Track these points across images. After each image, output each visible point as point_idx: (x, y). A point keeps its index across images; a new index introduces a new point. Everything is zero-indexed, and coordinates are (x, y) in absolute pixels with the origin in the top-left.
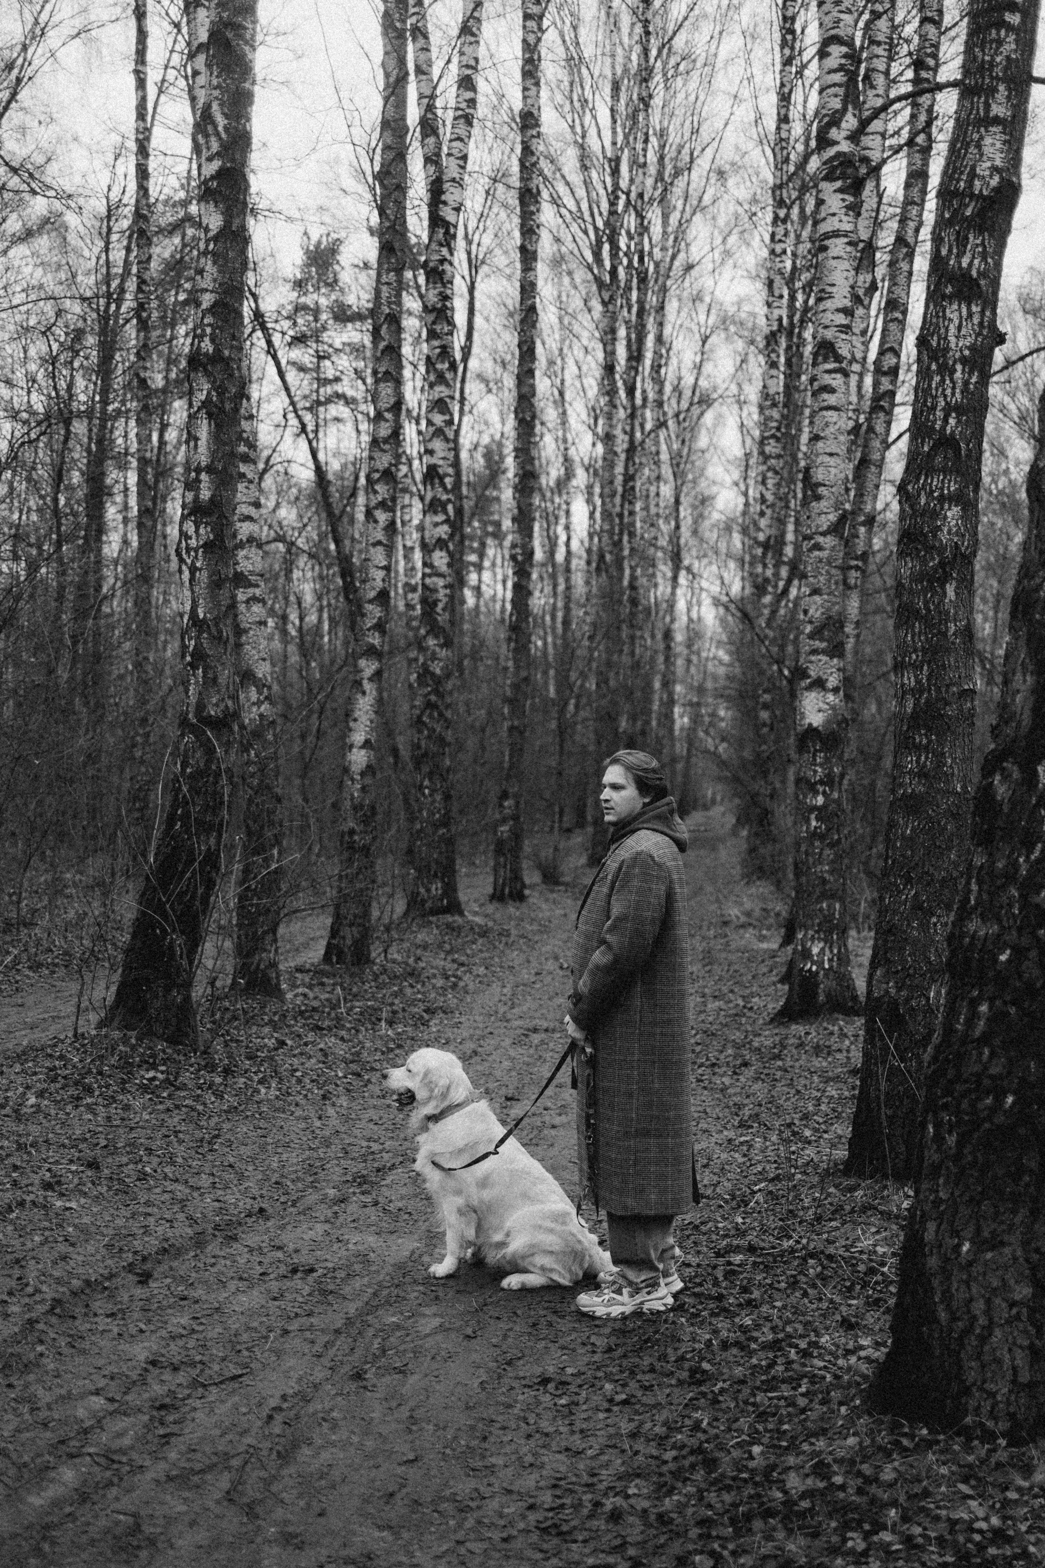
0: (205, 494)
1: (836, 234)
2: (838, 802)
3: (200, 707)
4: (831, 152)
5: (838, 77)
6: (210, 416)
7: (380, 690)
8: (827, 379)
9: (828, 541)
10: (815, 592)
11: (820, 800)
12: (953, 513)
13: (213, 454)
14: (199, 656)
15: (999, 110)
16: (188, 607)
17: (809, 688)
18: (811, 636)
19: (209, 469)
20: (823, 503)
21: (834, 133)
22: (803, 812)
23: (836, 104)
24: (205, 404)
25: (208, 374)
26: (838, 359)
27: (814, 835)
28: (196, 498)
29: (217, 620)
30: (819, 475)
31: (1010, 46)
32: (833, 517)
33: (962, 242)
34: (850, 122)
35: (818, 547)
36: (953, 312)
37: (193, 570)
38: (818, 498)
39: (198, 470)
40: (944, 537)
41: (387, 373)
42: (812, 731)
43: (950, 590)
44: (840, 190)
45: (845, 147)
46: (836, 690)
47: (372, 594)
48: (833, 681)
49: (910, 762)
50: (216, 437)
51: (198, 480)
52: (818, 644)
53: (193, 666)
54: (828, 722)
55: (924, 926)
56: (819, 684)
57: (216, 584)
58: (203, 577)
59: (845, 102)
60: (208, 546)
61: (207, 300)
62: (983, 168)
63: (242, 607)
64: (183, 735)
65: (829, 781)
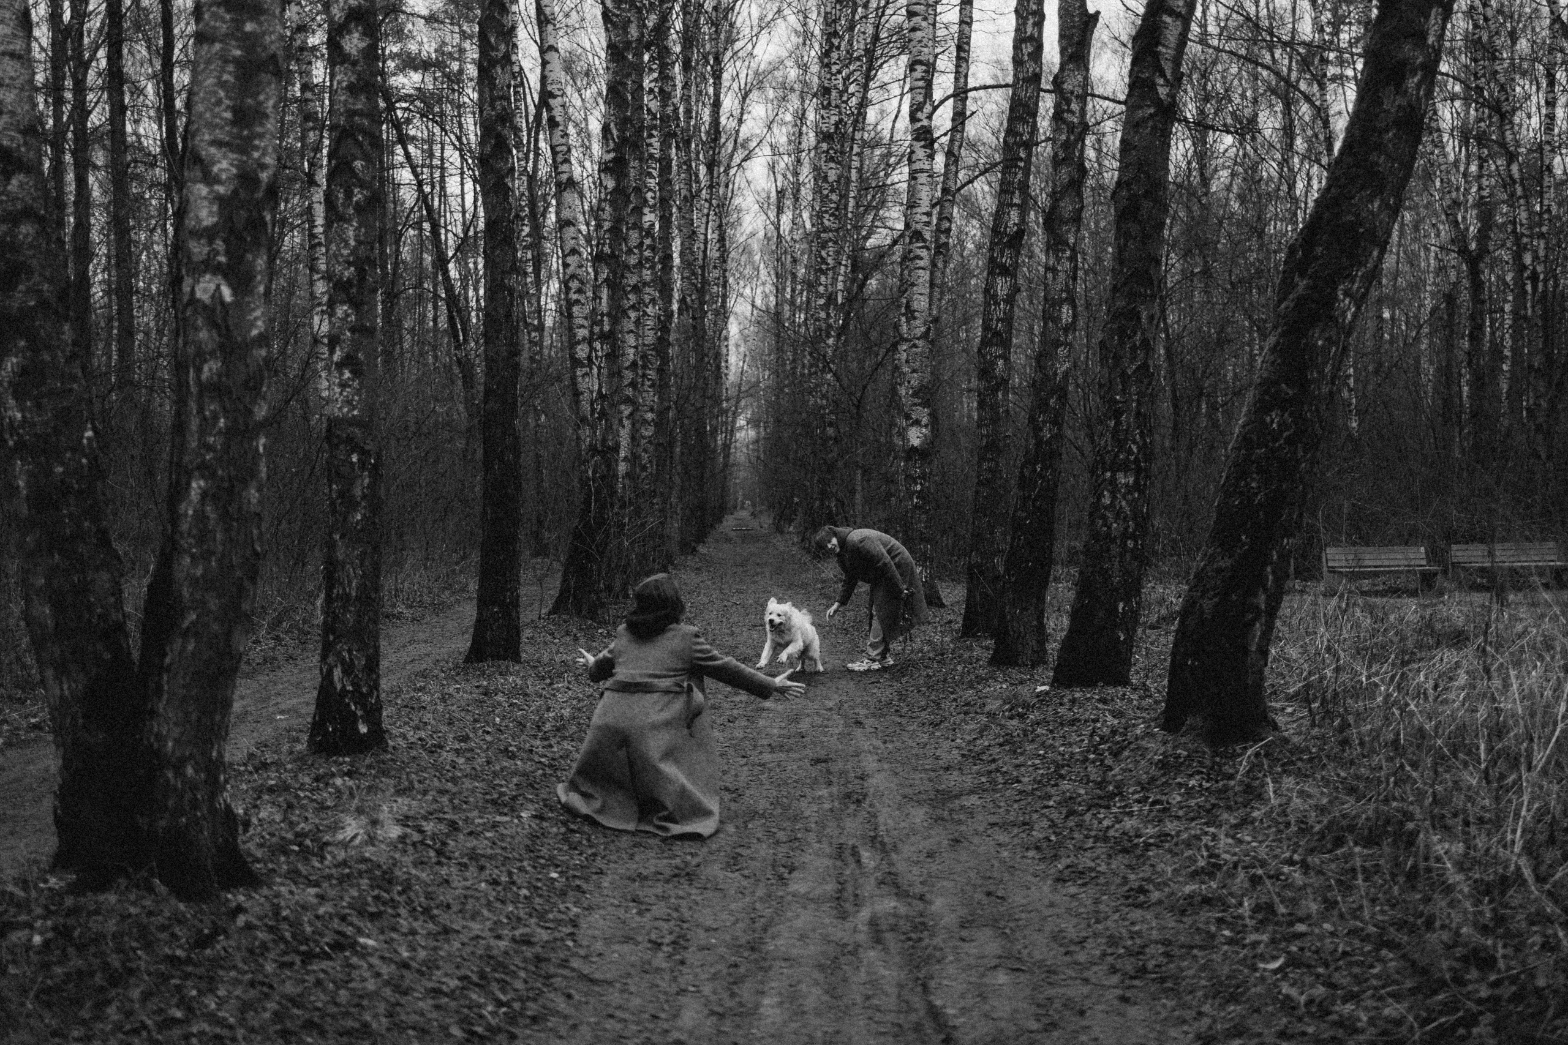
0: (607, 328)
1: (922, 171)
2: (928, 488)
3: (604, 440)
4: (919, 125)
5: (921, 83)
6: (609, 287)
7: (633, 425)
8: (919, 252)
9: (920, 343)
10: (914, 371)
11: (919, 488)
12: (1000, 363)
13: (610, 306)
14: (603, 414)
15: (1016, 201)
16: (596, 387)
17: (912, 425)
18: (912, 396)
19: (609, 315)
20: (918, 322)
21: (919, 115)
22: (911, 494)
23: (920, 98)
24: (606, 280)
25: (606, 264)
26: (924, 241)
27: (916, 507)
28: (601, 330)
29: (612, 394)
30: (915, 305)
31: (1020, 175)
32: (923, 329)
33: (1002, 252)
34: (928, 108)
35: (915, 346)
36: (1000, 281)
37: (599, 368)
38: (915, 318)
39: (602, 315)
40: (997, 372)
41: (635, 224)
42: (913, 449)
43: (1000, 394)
44: (923, 147)
45: (925, 123)
46: (926, 426)
47: (627, 364)
48: (925, 421)
49: (985, 466)
50: (611, 298)
51: (602, 321)
52: (916, 400)
53: (600, 419)
54: (923, 443)
55: (992, 533)
56: (917, 423)
57: (611, 375)
58: (605, 371)
59: (925, 97)
60: (608, 356)
61: (607, 225)
62: (1010, 224)
63: (580, 379)
64: (593, 456)
65: (923, 476)
